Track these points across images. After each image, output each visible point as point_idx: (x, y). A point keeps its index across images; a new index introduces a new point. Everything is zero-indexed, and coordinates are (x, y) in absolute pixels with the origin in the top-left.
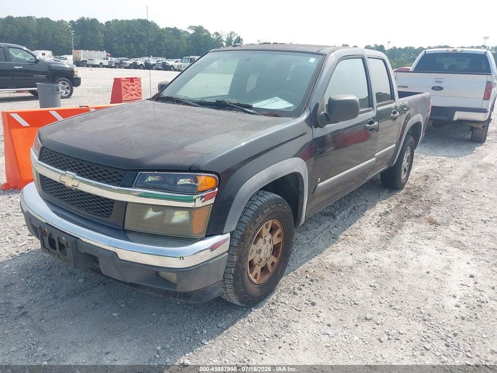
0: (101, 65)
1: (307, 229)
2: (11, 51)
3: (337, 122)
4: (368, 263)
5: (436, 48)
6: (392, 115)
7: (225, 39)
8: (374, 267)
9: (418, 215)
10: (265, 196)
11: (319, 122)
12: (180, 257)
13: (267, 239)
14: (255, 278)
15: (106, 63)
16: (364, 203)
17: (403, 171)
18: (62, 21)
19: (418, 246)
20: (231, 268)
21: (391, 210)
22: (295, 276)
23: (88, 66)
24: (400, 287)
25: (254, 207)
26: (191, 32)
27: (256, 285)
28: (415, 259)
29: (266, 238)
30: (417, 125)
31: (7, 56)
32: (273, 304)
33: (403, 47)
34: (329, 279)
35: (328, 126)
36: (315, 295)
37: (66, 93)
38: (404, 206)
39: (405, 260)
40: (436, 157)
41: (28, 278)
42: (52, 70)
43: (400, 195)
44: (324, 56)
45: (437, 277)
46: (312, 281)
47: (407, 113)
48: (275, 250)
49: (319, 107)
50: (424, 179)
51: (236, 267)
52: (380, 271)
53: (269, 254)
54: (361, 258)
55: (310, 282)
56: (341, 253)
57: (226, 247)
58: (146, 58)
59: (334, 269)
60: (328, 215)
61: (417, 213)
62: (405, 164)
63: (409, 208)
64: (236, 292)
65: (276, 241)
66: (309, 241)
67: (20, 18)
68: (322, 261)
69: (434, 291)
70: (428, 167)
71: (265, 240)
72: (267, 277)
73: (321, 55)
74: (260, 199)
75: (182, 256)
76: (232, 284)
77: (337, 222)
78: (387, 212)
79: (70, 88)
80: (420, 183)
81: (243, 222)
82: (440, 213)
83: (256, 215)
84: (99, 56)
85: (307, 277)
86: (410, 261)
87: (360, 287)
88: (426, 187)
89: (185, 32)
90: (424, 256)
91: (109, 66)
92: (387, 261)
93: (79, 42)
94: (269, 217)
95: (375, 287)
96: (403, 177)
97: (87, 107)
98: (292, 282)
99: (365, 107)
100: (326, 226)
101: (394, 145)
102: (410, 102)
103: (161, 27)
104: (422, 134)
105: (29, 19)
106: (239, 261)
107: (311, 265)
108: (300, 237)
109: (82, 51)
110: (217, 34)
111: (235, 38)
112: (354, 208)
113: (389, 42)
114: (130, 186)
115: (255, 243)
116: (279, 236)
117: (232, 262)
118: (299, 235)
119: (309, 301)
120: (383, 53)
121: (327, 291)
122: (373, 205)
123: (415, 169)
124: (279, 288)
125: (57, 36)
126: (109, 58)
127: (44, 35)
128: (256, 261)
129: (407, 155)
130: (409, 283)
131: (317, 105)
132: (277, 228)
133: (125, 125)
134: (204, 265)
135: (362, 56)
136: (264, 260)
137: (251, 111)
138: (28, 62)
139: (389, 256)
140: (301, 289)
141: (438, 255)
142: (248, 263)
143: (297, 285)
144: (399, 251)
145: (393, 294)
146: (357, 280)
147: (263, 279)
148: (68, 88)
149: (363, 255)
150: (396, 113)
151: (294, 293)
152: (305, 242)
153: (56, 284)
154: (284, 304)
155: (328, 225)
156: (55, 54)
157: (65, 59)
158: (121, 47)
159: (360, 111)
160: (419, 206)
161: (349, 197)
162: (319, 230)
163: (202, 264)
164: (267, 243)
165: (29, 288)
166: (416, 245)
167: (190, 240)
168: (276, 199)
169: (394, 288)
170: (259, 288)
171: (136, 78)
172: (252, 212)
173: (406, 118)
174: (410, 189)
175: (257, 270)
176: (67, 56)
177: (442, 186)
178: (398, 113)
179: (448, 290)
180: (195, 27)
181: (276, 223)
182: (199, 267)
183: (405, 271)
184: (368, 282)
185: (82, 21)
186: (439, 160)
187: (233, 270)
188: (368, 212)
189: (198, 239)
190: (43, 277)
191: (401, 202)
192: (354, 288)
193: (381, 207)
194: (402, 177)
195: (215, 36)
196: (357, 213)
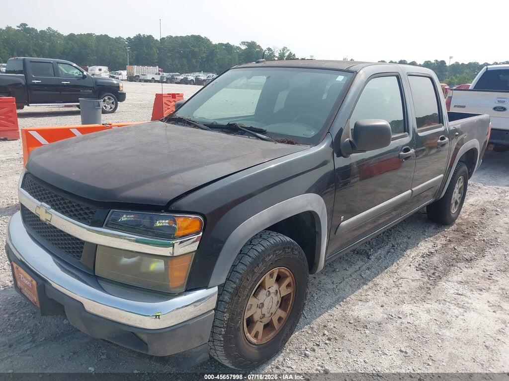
0: (153, 80)
1: (334, 271)
2: (60, 66)
3: (364, 151)
4: (401, 318)
5: (503, 63)
6: (439, 141)
7: (277, 55)
8: (408, 326)
9: (468, 258)
10: (269, 239)
11: (342, 151)
12: (156, 316)
13: (272, 290)
14: (256, 336)
15: (158, 78)
16: (405, 240)
17: (454, 204)
18: (120, 38)
19: (466, 299)
20: (221, 328)
21: (436, 251)
22: (310, 332)
23: (140, 81)
24: (439, 356)
25: (253, 254)
26: (243, 47)
27: (255, 345)
28: (461, 317)
29: (270, 290)
30: (472, 152)
31: (56, 72)
32: (277, 368)
33: (466, 63)
34: (351, 338)
35: (353, 155)
36: (330, 358)
37: (111, 108)
38: (453, 245)
39: (448, 318)
40: (497, 187)
41: (12, 314)
42: (98, 86)
43: (449, 232)
44: (355, 73)
45: (487, 344)
46: (329, 339)
47: (459, 138)
48: (283, 302)
49: (343, 133)
50: (480, 212)
51: (227, 327)
52: (415, 330)
53: (275, 308)
54: (393, 311)
55: (327, 342)
56: (370, 304)
57: (212, 303)
58: (197, 74)
59: (359, 324)
60: (361, 254)
61: (467, 255)
62: (456, 195)
63: (459, 249)
64: (228, 356)
65: (284, 291)
66: (335, 286)
67: (81, 35)
68: (346, 313)
69: (482, 365)
70: (487, 198)
71: (269, 291)
72: (271, 335)
73: (350, 72)
74: (262, 242)
75: (158, 314)
76: (222, 346)
77: (370, 262)
78: (432, 253)
79: (114, 103)
80: (475, 218)
81: (237, 272)
82: (497, 257)
83: (255, 263)
84: (151, 72)
85: (324, 335)
86: (454, 319)
87: (387, 352)
88: (482, 223)
89: (238, 48)
90: (473, 313)
91: (161, 81)
92: (425, 317)
93: (134, 58)
94: (274, 265)
95: (406, 353)
96: (454, 211)
97: (110, 124)
98: (305, 340)
99: (398, 133)
100: (357, 267)
101: (442, 175)
102: (463, 126)
103: (214, 43)
104: (479, 161)
105: (90, 35)
106: (231, 319)
107: (332, 318)
108: (325, 281)
109: (136, 66)
110: (269, 49)
111: (287, 54)
112: (393, 246)
113: (451, 58)
114: (101, 226)
115: (255, 295)
116: (288, 286)
117: (223, 321)
118: (324, 277)
119: (322, 367)
120: (430, 70)
121: (346, 354)
122: (415, 244)
123: (470, 200)
124: (288, 347)
125: (114, 52)
126: (161, 73)
127: (102, 52)
128: (256, 317)
129: (459, 185)
130: (450, 350)
131: (341, 130)
132: (286, 277)
133: (117, 148)
134: (181, 327)
135: (396, 74)
136: (267, 315)
137: (264, 137)
138: (76, 77)
139: (428, 311)
140: (314, 350)
141: (491, 314)
142: (245, 321)
143: (311, 344)
144: (442, 305)
145: (428, 365)
146: (385, 342)
147: (267, 338)
148: (113, 103)
149: (397, 308)
150: (445, 139)
151: (305, 355)
152: (329, 286)
153: (39, 324)
154: (290, 369)
155: (360, 266)
156: (110, 70)
157: (120, 75)
158: (174, 63)
159: (393, 136)
160: (471, 246)
161: (389, 233)
162: (349, 273)
163: (179, 326)
164: (272, 295)
165: (9, 327)
166: (465, 298)
167: (167, 294)
168: (284, 243)
169: (430, 356)
170: (259, 349)
171: (179, 94)
172: (250, 260)
173: (458, 144)
174: (462, 225)
175: (259, 327)
176: (122, 71)
177: (501, 222)
178: (447, 139)
179: (501, 364)
180: (247, 42)
181: (283, 270)
182: (176, 329)
183: (447, 333)
184: (398, 345)
185: (139, 38)
186: (500, 191)
187: (223, 330)
188: (408, 252)
189: (174, 294)
190: (27, 314)
191: (450, 241)
192: (380, 352)
193: (425, 246)
194: (452, 211)
195: (267, 51)
196: (396, 252)
